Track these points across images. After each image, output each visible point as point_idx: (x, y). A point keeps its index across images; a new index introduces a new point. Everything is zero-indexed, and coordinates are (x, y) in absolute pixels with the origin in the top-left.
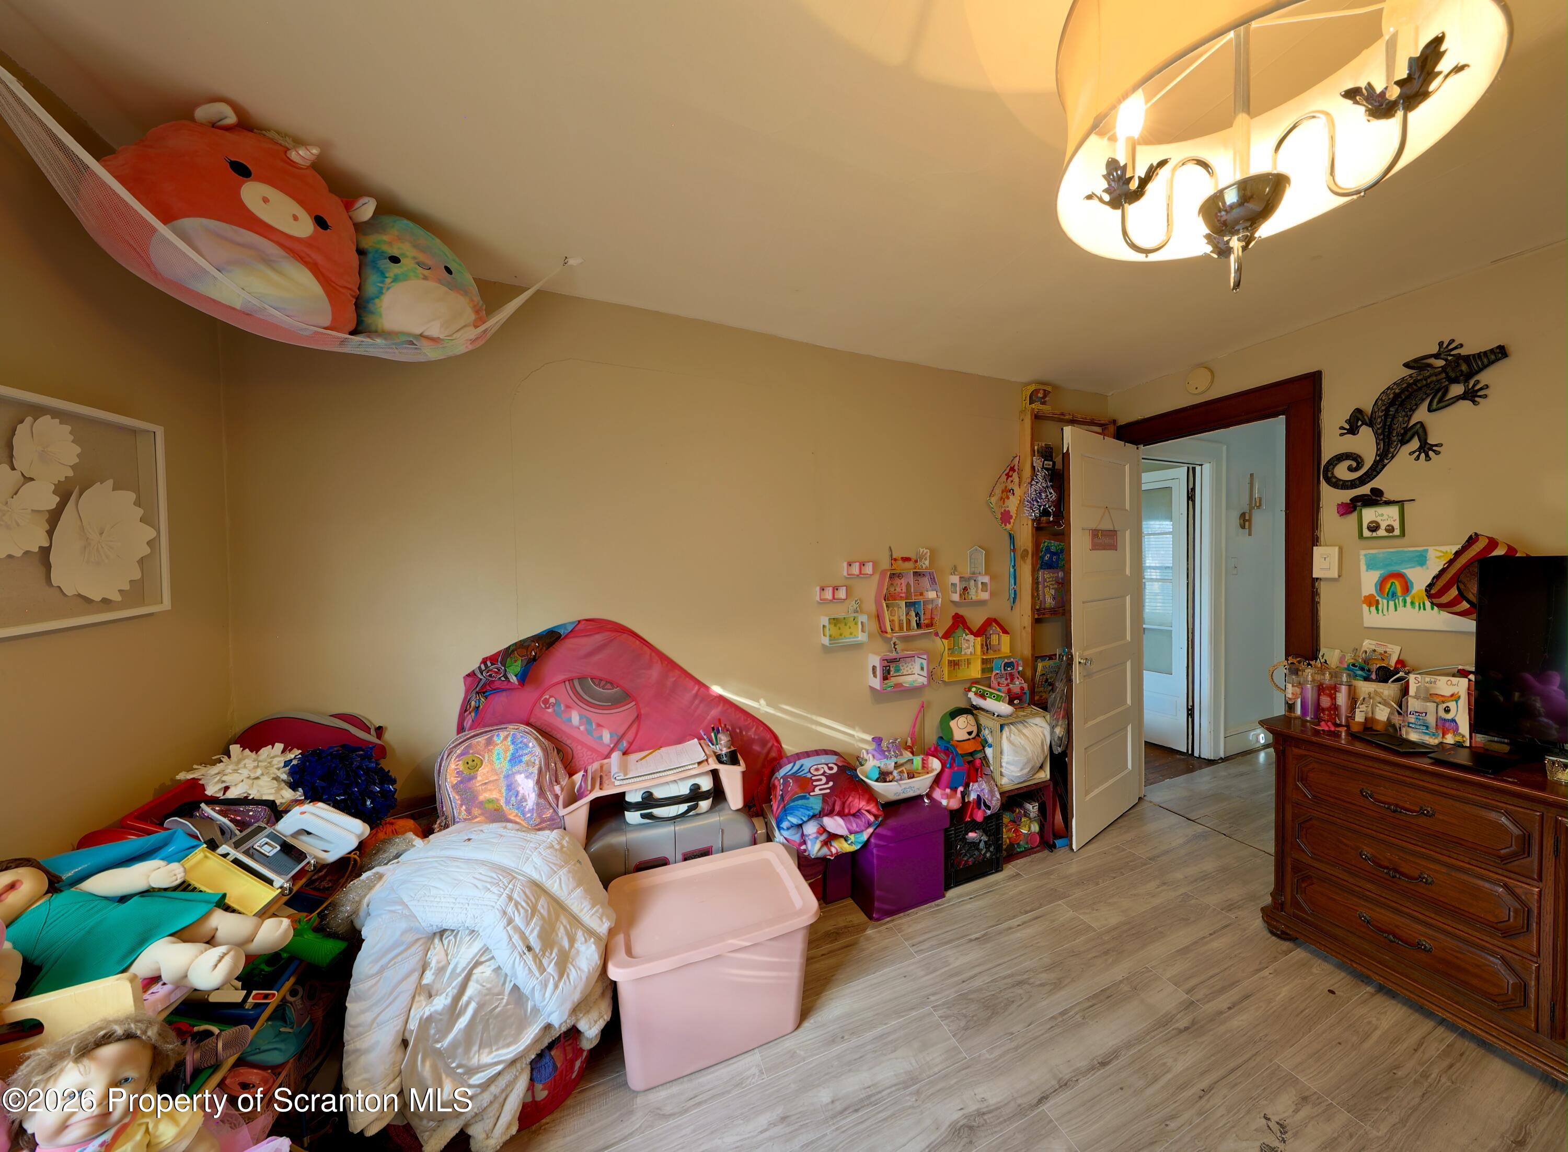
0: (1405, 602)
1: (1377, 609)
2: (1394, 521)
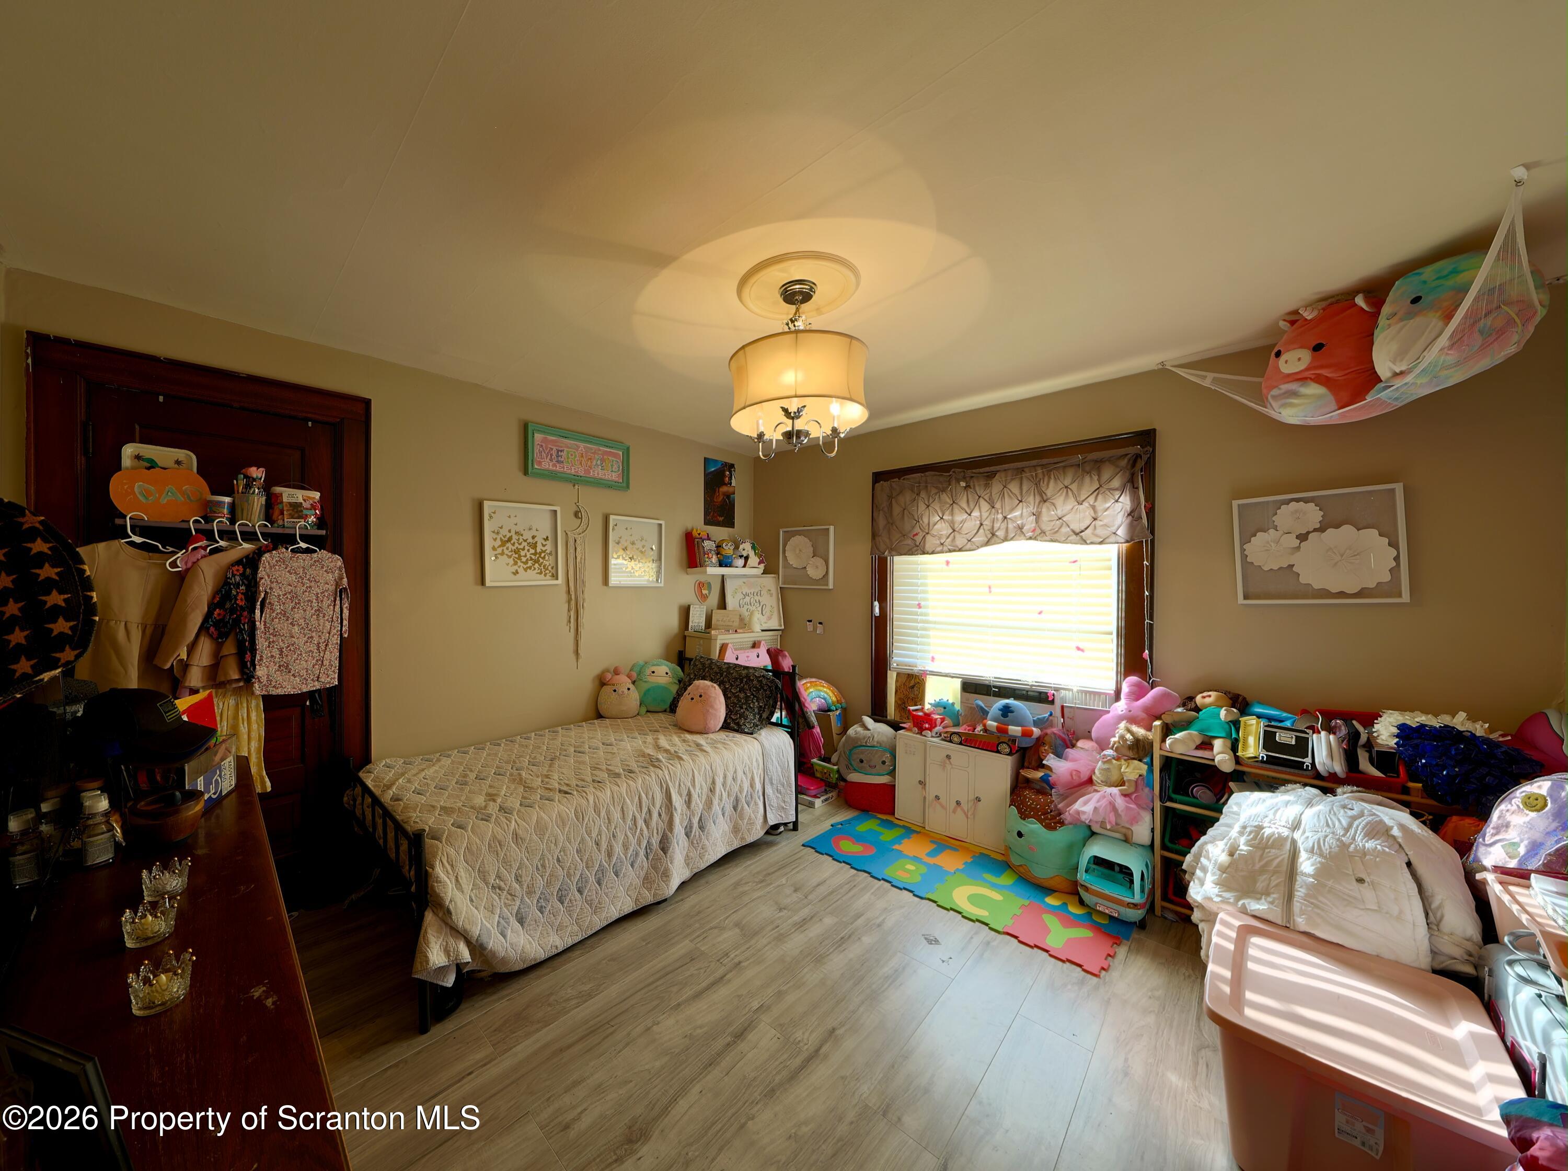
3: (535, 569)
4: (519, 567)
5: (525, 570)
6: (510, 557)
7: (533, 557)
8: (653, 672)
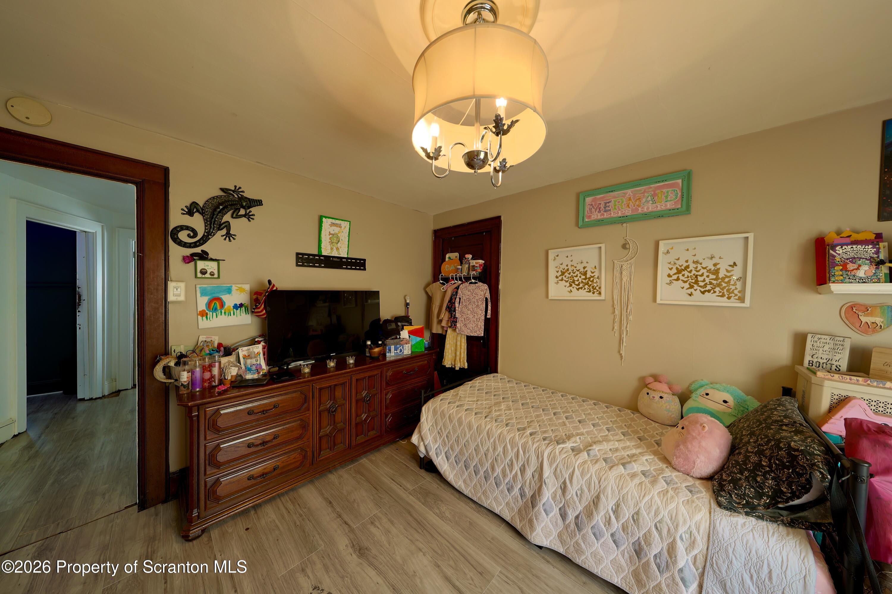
0: (221, 313)
1: (207, 318)
2: (214, 270)
3: (585, 289)
4: (573, 288)
5: (578, 289)
6: (567, 282)
7: (584, 281)
8: (707, 394)
